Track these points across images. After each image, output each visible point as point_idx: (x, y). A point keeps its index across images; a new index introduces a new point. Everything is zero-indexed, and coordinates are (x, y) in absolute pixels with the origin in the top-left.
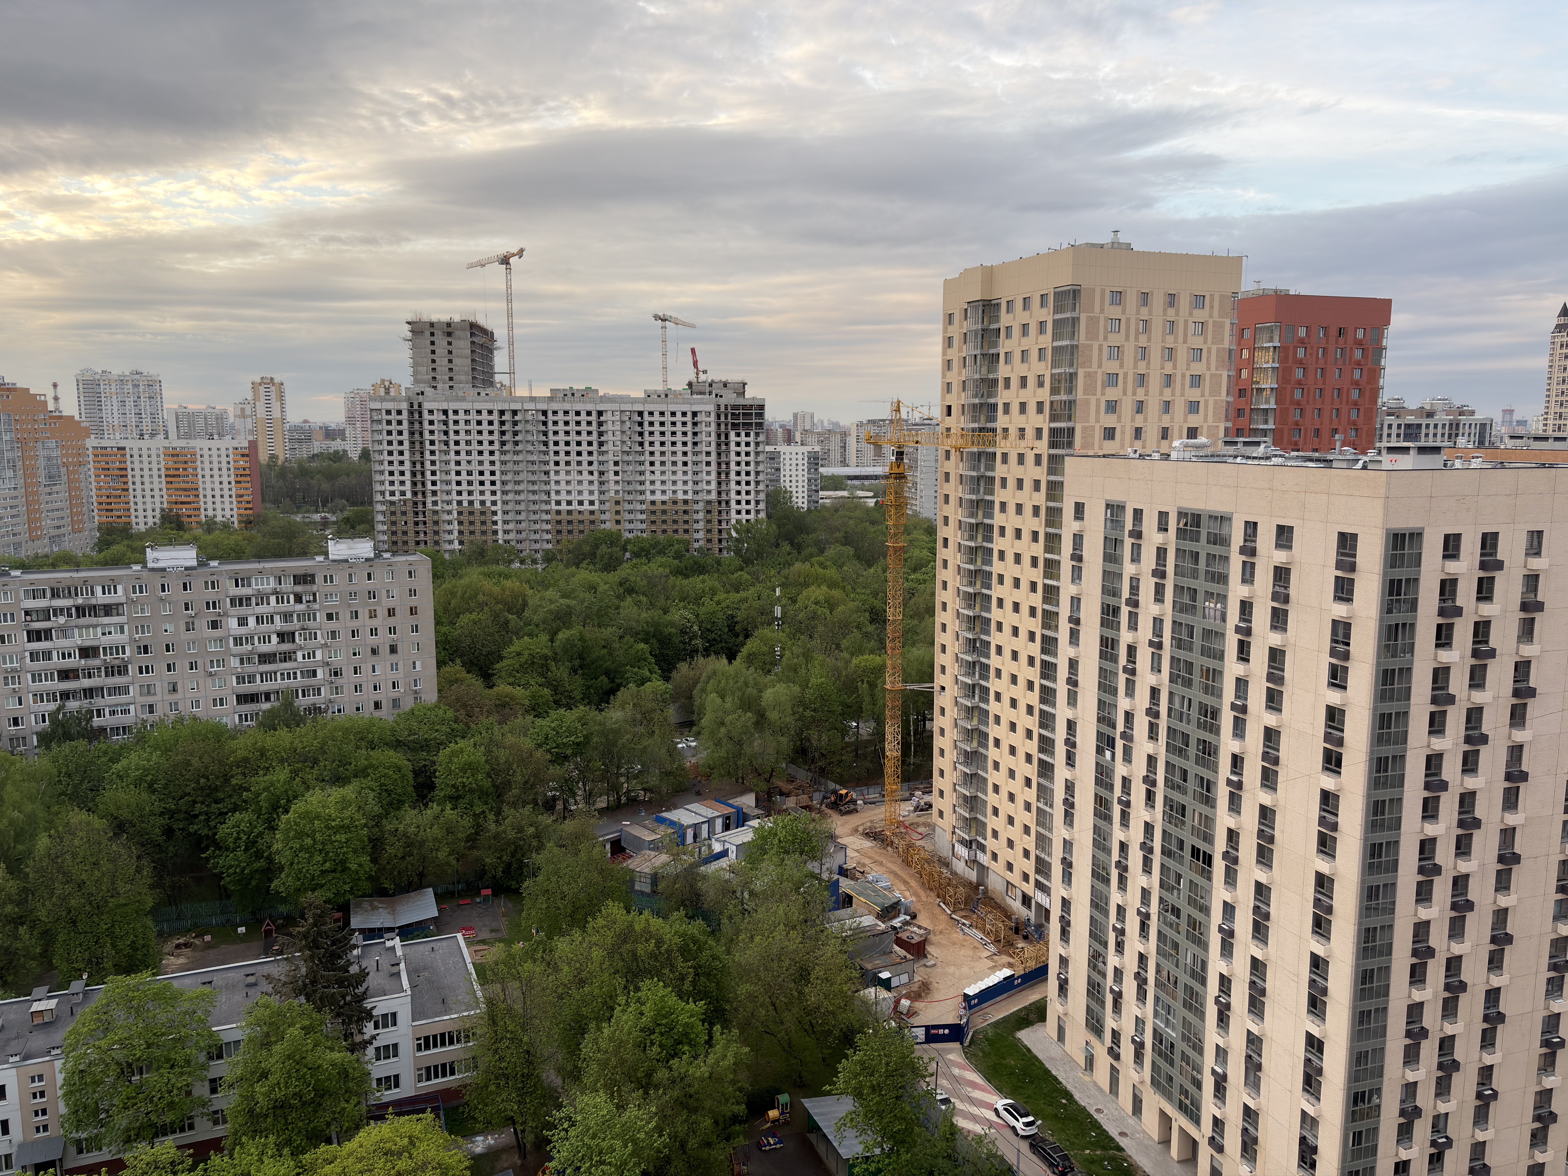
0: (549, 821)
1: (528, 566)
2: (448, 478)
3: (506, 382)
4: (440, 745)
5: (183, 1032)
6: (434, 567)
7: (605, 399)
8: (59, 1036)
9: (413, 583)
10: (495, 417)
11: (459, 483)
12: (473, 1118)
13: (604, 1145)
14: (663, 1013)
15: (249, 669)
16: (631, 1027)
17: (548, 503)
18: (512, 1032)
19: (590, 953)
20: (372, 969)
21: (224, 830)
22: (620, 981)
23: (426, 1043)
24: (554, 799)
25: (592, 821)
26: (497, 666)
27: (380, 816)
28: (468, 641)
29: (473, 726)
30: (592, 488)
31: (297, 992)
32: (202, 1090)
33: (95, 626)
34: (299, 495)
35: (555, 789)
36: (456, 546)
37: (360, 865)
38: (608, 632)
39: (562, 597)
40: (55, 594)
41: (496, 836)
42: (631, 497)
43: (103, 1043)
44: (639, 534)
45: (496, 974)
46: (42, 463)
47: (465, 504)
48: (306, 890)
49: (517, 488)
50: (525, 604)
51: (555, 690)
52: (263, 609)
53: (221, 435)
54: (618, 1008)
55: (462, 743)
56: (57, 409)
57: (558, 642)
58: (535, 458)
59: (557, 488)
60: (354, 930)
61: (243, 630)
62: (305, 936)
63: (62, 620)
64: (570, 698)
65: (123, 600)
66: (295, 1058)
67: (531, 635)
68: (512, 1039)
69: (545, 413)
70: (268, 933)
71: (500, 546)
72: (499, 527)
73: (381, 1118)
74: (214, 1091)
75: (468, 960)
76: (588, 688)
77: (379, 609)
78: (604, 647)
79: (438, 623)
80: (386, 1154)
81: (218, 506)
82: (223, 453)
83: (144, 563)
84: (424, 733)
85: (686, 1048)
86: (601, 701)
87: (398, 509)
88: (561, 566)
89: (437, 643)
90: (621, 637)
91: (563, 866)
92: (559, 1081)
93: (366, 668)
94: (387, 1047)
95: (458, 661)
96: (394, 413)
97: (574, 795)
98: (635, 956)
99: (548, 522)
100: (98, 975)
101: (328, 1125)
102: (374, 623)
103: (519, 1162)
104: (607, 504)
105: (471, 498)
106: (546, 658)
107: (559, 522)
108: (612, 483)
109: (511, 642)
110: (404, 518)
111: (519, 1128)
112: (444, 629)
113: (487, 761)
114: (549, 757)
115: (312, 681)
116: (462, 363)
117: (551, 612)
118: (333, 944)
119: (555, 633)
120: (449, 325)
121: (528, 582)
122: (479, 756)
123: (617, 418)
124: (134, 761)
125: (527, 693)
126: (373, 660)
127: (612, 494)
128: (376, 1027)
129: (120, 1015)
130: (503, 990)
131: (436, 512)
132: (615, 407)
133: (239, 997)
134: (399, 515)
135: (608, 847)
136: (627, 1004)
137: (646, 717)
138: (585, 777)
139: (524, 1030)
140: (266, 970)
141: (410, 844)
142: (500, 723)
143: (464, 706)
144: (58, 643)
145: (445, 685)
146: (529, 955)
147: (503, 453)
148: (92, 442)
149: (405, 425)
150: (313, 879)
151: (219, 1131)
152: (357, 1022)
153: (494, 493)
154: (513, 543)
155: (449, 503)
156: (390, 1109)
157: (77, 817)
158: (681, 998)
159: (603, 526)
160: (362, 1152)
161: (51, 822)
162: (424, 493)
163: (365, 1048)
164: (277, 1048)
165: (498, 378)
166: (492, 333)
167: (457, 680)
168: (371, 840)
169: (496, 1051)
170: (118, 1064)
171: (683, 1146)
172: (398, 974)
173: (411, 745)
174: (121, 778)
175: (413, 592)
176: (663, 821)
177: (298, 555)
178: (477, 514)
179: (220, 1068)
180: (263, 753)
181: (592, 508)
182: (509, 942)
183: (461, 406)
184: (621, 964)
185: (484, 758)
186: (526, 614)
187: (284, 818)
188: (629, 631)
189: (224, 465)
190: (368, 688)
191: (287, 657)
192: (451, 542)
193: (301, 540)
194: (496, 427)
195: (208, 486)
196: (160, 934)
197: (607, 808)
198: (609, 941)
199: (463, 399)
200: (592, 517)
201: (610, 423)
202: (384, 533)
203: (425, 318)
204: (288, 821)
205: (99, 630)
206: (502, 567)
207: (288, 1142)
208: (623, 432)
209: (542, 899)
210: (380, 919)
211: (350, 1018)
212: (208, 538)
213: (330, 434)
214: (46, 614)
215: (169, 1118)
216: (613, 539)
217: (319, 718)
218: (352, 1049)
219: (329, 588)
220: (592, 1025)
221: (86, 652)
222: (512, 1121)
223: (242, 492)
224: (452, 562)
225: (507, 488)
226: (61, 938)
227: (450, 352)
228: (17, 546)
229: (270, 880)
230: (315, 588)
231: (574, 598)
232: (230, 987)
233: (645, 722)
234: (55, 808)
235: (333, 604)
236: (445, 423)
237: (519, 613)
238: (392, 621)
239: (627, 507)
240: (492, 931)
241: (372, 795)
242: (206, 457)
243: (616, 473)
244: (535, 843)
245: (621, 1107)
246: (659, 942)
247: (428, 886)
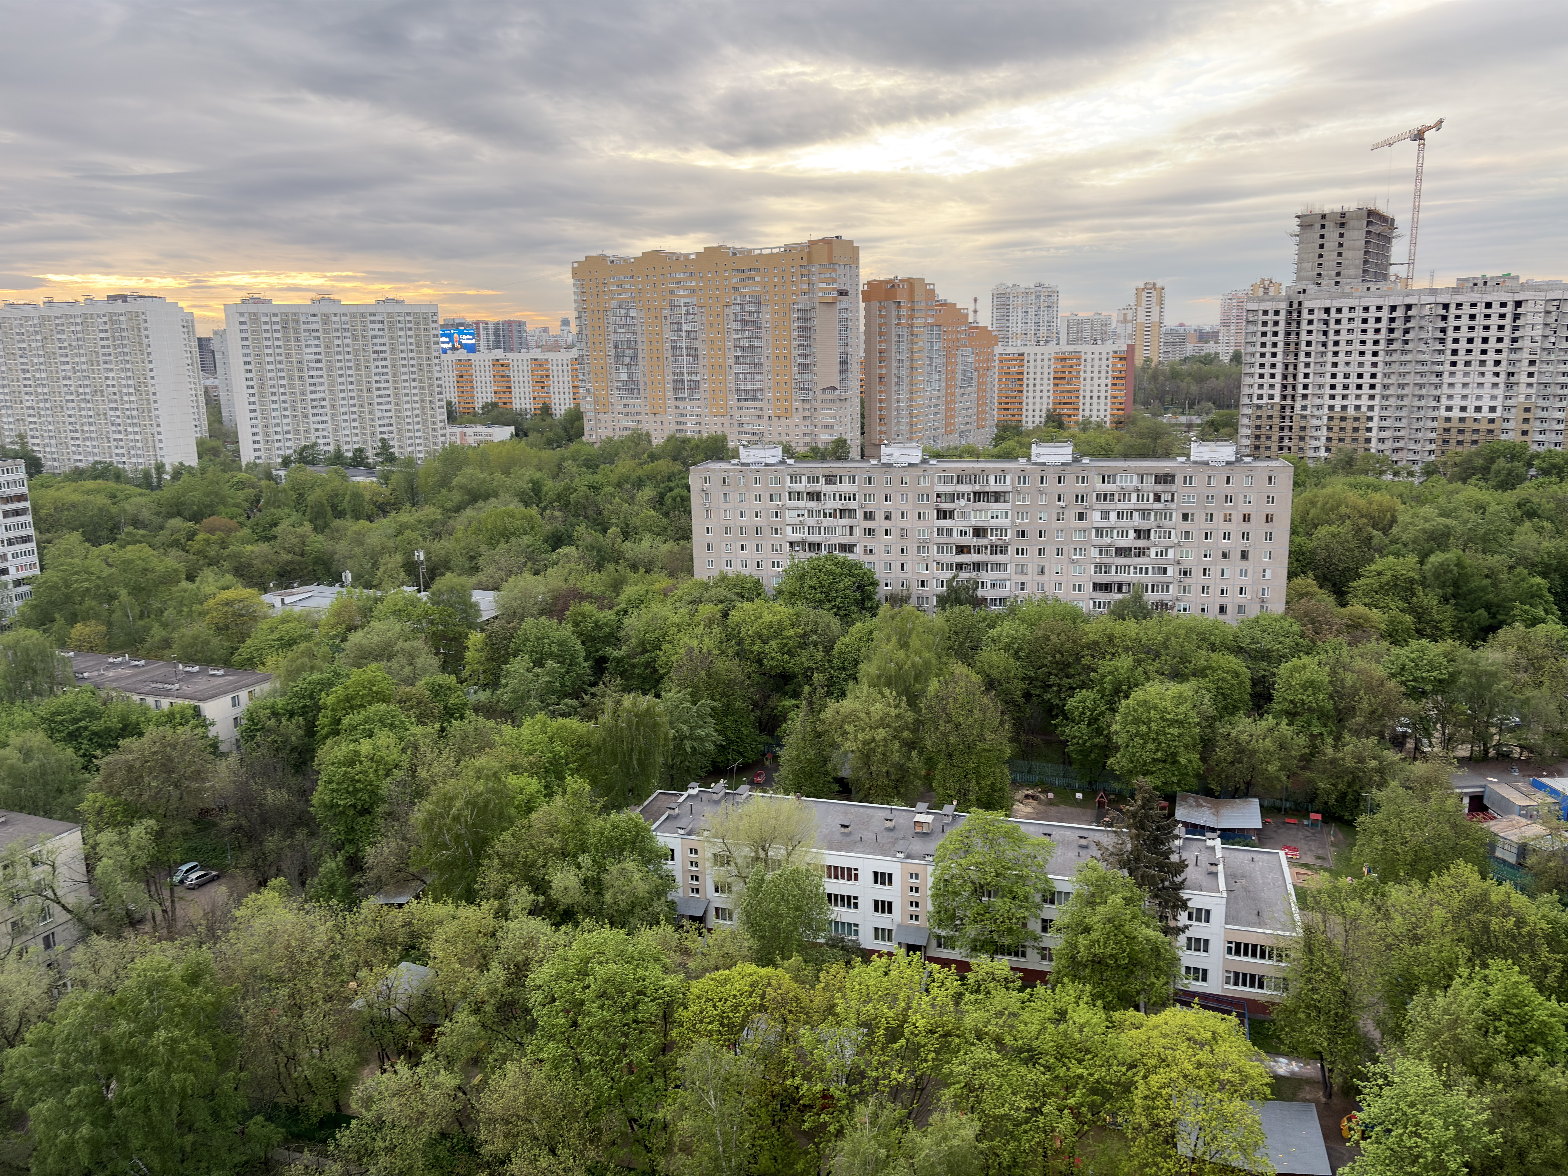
0: (1396, 758)
1: (1403, 478)
2: (1322, 380)
3: (1403, 274)
4: (1283, 657)
5: (1025, 871)
6: (1296, 474)
7: (1527, 287)
8: (932, 846)
9: (1271, 489)
10: (1385, 314)
11: (1333, 387)
12: (1278, 1037)
13: (1423, 1118)
14: (1511, 1001)
15: (1106, 560)
16: (1472, 1005)
17: (1434, 408)
18: (1329, 967)
19: (1430, 910)
20: (1191, 862)
21: (1071, 703)
22: (1463, 951)
23: (1237, 948)
24: (1405, 735)
25: (1449, 768)
26: (1354, 584)
27: (1214, 718)
28: (1324, 554)
29: (1319, 643)
30: (1495, 392)
31: (1123, 865)
32: (1035, 926)
33: (986, 510)
34: (1168, 398)
35: (1407, 726)
36: (1322, 453)
37: (1190, 761)
38: (1494, 560)
39: (1441, 515)
40: (960, 481)
41: (1333, 762)
42: (1546, 403)
43: (963, 862)
44: (1552, 447)
45: (1318, 903)
46: (960, 368)
47: (1338, 409)
48: (1137, 774)
49: (1401, 391)
50: (1394, 520)
51: (1419, 618)
52: (1124, 506)
53: (1104, 340)
54: (1458, 980)
55: (1305, 659)
56: (975, 321)
57: (1429, 566)
58: (1427, 358)
59: (1451, 392)
60: (1178, 822)
61: (1104, 524)
62: (1134, 815)
63: (963, 503)
64: (1437, 628)
65: (1010, 489)
66: (1114, 923)
67: (1396, 555)
68: (1328, 975)
69: (1446, 306)
70: (1101, 805)
71: (1372, 456)
72: (1374, 434)
73: (1187, 1004)
74: (1044, 930)
75: (1289, 880)
76: (1461, 620)
77: (1234, 514)
78: (1487, 577)
79: (1294, 532)
80: (1189, 1039)
81: (1095, 407)
82: (1104, 356)
83: (1028, 456)
84: (1267, 643)
85: (1539, 1049)
86: (1476, 637)
87: (1264, 413)
88: (1444, 480)
89: (1290, 553)
90: (1511, 568)
91: (1408, 808)
92: (1376, 1034)
93: (1215, 571)
94: (1198, 940)
95: (1311, 574)
96: (1271, 313)
97: (1429, 736)
98: (1486, 929)
99: (1433, 430)
100: (964, 806)
101: (1138, 993)
102: (1228, 527)
103: (1323, 1100)
104: (1513, 411)
105: (1345, 402)
106: (1412, 581)
107: (1447, 431)
108: (1523, 387)
109: (1372, 560)
110: (1270, 423)
111: (1327, 1066)
112: (1299, 540)
113: (1330, 682)
114: (1403, 689)
115: (1162, 578)
116: (1354, 256)
117: (1425, 531)
118: (1158, 829)
119: (1427, 555)
120: (1343, 215)
121: (1401, 496)
122: (1323, 676)
123: (1541, 309)
124: (1006, 629)
125: (1385, 617)
126: (1224, 563)
127: (1522, 399)
128: (1190, 917)
129: (977, 841)
130: (1324, 921)
131: (1304, 417)
132: (1540, 295)
133: (1072, 854)
134: (1264, 418)
135: (1466, 801)
136: (1470, 978)
137: (1535, 665)
138: (1445, 719)
139: (1344, 970)
140: (1097, 837)
141: (1241, 750)
142: (1349, 645)
143: (1313, 621)
144: (958, 522)
145: (1294, 598)
146: (1358, 893)
147: (1389, 353)
148: (999, 349)
149: (1282, 325)
150: (1145, 764)
151: (1045, 966)
152: (1173, 907)
153: (1372, 397)
154: (1386, 453)
155: (1319, 407)
156: (1196, 1000)
157: (960, 669)
158: (1541, 991)
159: (1504, 437)
160: (1166, 1029)
161: (941, 670)
162: (1293, 397)
163: (1178, 934)
164: (1100, 909)
165: (1393, 270)
166: (1393, 220)
167: (1307, 594)
168: (1202, 740)
169: (1309, 980)
170: (973, 883)
171: (1521, 1155)
172: (1215, 874)
173: (1253, 653)
174: (994, 642)
175: (1270, 499)
176: (1542, 787)
177: (1162, 455)
178: (1350, 420)
179: (1050, 911)
180: (1111, 639)
181: (1492, 415)
182: (1336, 874)
183: (1345, 303)
184: (1468, 932)
185: (1328, 679)
186: (1395, 530)
187: (1124, 702)
188: (1522, 561)
189: (1104, 368)
190: (1215, 591)
191: (1141, 552)
192: (1316, 449)
193: (1166, 441)
194: (1384, 325)
195: (1088, 388)
196: (1014, 782)
197: (1470, 759)
198: (1455, 904)
199: (1350, 296)
200: (1491, 426)
201: (1530, 315)
202: (1247, 437)
203: (1317, 210)
204: (1127, 707)
205: (989, 514)
206: (1370, 479)
207: (1102, 996)
208: (1546, 325)
209: (1377, 838)
210: (1203, 816)
211: (1167, 902)
212: (1083, 436)
213: (1203, 336)
214: (952, 497)
215: (1007, 941)
216: (1514, 453)
217: (1165, 613)
218: (1166, 931)
219: (1187, 489)
220: (1424, 988)
221: (978, 532)
222: (1319, 1056)
223: (1117, 393)
224: (1316, 471)
225: (1388, 391)
226: (940, 766)
227: (1341, 245)
228: (936, 438)
229: (1107, 757)
230: (1173, 488)
231: (1456, 518)
232: (1066, 844)
233: (1531, 670)
234: (944, 659)
235: (1189, 505)
236: (1326, 322)
237: (1386, 530)
238: (1246, 527)
239: (1540, 414)
240: (1318, 858)
241: (1208, 696)
242: (1089, 361)
243: (1531, 375)
244: (1376, 778)
245: (1448, 1086)
246: (1520, 922)
247: (1255, 797)
